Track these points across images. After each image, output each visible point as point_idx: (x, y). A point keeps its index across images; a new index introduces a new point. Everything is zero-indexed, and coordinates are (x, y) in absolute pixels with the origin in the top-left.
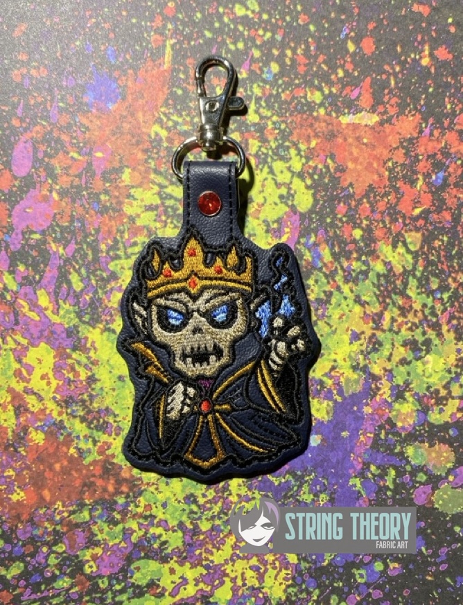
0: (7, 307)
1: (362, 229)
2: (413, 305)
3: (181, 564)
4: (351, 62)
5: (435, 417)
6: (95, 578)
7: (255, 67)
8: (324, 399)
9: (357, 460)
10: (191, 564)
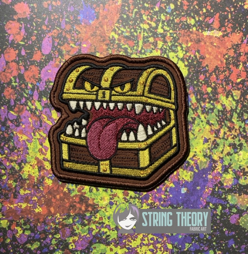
0: (37, 118)
1: (212, 88)
2: (235, 126)
3: (116, 247)
4: (210, 5)
5: (242, 181)
6: (74, 251)
7: (162, 5)
8: (189, 171)
9: (203, 201)
10: (121, 247)
